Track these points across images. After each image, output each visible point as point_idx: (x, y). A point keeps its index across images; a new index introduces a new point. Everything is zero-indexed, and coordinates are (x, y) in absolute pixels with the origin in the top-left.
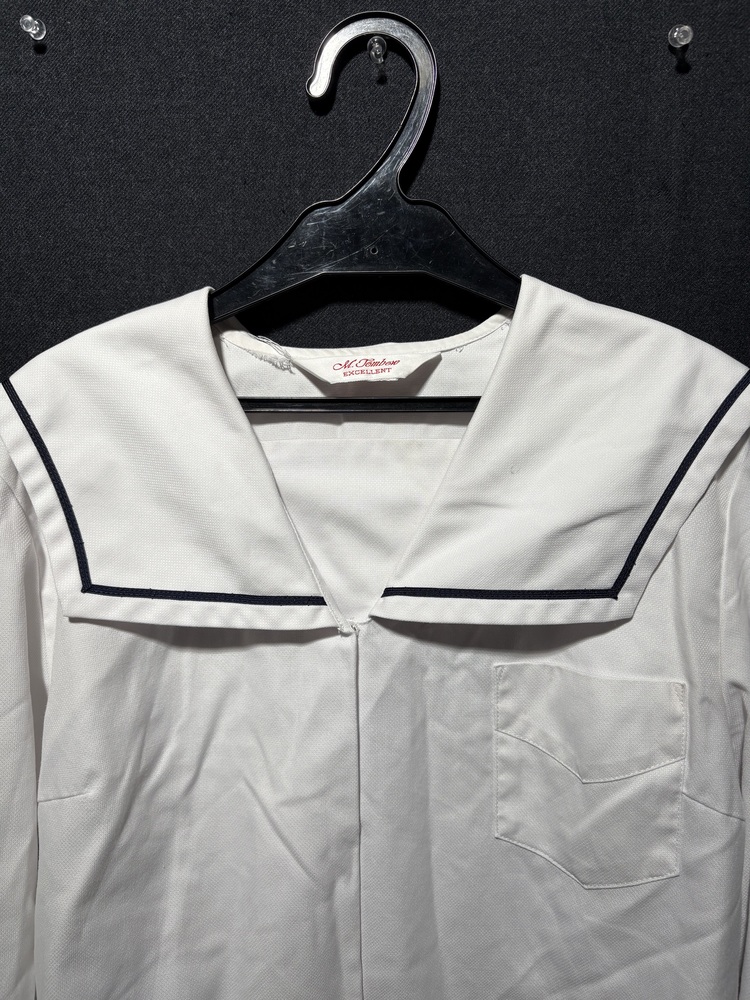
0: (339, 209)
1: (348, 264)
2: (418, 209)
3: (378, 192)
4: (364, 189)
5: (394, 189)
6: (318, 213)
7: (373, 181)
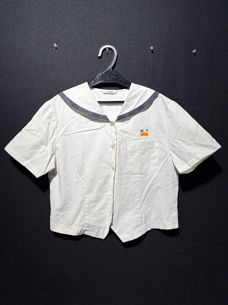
0: (103, 73)
1: (105, 81)
2: (115, 73)
3: (109, 70)
4: (106, 70)
5: (111, 70)
7: (108, 69)
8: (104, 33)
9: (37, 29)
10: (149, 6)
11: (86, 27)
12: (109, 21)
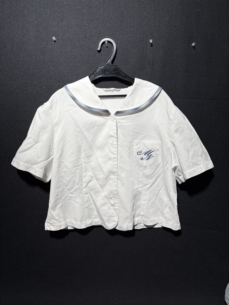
0: (102, 67)
1: (104, 75)
2: (114, 67)
4: (106, 64)
5: (111, 64)
6: (99, 67)
7: (108, 62)
8: (102, 25)
12: (108, 13)
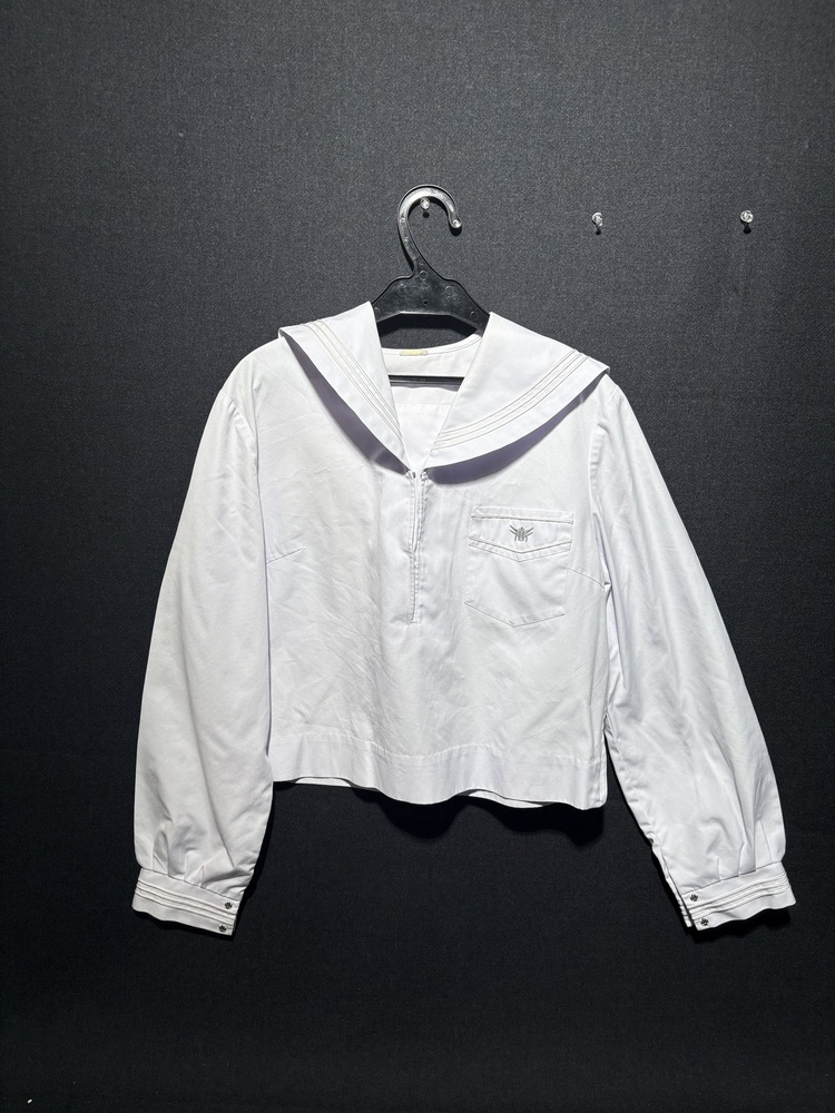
8: (588, 163)
9: (366, 150)
10: (748, 74)
11: (530, 143)
12: (608, 124)
